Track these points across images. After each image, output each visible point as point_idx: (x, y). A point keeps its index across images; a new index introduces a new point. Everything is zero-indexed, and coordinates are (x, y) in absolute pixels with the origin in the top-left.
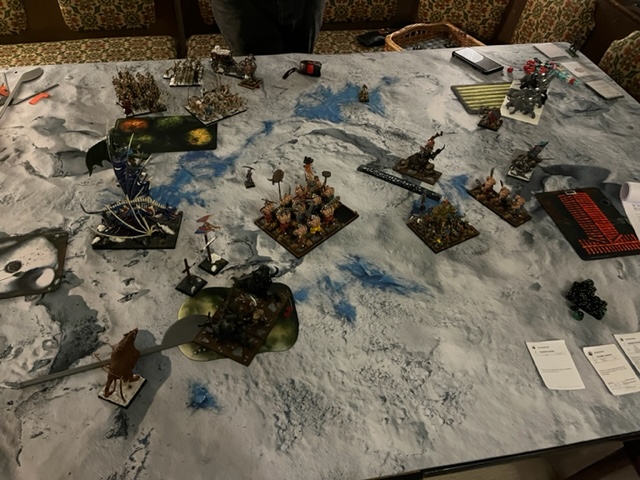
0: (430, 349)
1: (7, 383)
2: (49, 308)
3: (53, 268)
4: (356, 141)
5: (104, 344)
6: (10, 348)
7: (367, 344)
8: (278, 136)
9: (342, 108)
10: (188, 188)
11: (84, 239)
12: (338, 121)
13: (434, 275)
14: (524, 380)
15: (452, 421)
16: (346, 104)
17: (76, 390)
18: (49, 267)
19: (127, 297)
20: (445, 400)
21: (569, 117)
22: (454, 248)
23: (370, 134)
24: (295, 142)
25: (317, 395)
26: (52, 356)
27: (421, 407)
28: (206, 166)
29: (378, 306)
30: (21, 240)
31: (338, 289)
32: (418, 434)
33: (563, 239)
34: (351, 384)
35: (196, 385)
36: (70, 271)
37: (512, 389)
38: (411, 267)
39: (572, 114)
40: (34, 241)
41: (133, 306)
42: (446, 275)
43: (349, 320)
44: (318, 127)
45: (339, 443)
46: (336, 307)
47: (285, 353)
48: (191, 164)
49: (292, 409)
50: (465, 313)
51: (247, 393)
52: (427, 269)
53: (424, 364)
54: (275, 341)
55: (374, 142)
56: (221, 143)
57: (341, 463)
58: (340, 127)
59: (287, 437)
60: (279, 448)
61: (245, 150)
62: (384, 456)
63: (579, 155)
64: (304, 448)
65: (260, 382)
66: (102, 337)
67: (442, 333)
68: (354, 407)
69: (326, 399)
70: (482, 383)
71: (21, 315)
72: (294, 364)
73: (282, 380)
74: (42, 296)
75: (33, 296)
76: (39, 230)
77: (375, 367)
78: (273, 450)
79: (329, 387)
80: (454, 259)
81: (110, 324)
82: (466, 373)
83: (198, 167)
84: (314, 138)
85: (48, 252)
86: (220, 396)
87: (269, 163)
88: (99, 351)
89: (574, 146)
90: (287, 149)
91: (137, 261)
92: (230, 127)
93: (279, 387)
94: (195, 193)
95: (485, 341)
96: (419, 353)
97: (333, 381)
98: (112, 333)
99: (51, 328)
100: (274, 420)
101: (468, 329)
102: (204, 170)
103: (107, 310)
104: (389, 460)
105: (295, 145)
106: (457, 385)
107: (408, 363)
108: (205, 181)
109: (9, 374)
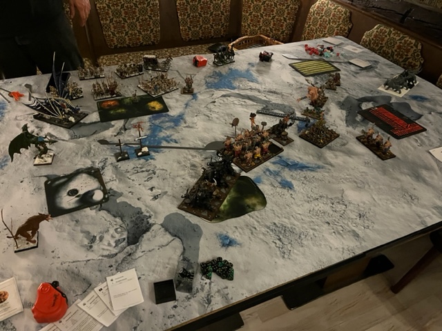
0: (340, 195)
1: (103, 256)
2: (109, 211)
3: (100, 189)
4: (249, 98)
5: (154, 224)
6: (95, 237)
7: (306, 198)
8: (203, 100)
9: (232, 81)
10: (162, 135)
11: (111, 171)
12: (234, 88)
13: (325, 159)
14: (395, 201)
15: (368, 227)
16: (234, 79)
17: (150, 251)
18: (97, 189)
19: (155, 198)
20: (360, 217)
21: (358, 73)
22: (329, 144)
23: (255, 94)
24: (214, 102)
25: (291, 228)
26: (125, 236)
27: (349, 223)
28: (167, 122)
29: (303, 179)
30: (71, 177)
31: (277, 174)
32: (354, 236)
33: (383, 132)
34: (308, 219)
35: (220, 235)
36: (111, 189)
37: (391, 206)
38: (311, 157)
39: (359, 71)
40: (79, 176)
41: (162, 201)
42: (331, 158)
43: (291, 188)
44: (224, 93)
45: (315, 249)
46: (280, 183)
47: (263, 210)
48: (157, 122)
49: (281, 237)
50: (350, 175)
51: (252, 233)
52: (320, 157)
53: (341, 202)
54: (255, 205)
55: (260, 97)
56: (170, 108)
57: (320, 257)
58: (236, 91)
59: (286, 251)
60: (283, 257)
61: (187, 110)
62: (341, 250)
63: (372, 91)
64: (297, 255)
65: (256, 227)
66: (151, 221)
67: (343, 186)
68: (314, 230)
69: (297, 229)
70: (375, 206)
71: (92, 218)
72: (271, 215)
73: (268, 224)
74: (100, 205)
75: (95, 207)
76: (79, 170)
77: (316, 208)
78: (281, 259)
79: (296, 223)
80: (332, 150)
81: (152, 213)
82: (364, 203)
83: (162, 122)
84: (225, 99)
85: (92, 181)
86: (237, 238)
87: (204, 115)
88: (153, 228)
89: (367, 87)
90: (211, 106)
91: (151, 178)
92: (171, 99)
93: (269, 228)
94: (168, 137)
95: (367, 186)
96: (336, 198)
97: (297, 220)
98: (156, 217)
99: (116, 221)
100: (274, 244)
101: (355, 182)
102: (167, 124)
103: (147, 206)
104: (345, 251)
105: (215, 104)
106: (362, 209)
107: (333, 204)
108: (171, 130)
109: (101, 251)
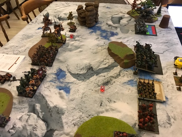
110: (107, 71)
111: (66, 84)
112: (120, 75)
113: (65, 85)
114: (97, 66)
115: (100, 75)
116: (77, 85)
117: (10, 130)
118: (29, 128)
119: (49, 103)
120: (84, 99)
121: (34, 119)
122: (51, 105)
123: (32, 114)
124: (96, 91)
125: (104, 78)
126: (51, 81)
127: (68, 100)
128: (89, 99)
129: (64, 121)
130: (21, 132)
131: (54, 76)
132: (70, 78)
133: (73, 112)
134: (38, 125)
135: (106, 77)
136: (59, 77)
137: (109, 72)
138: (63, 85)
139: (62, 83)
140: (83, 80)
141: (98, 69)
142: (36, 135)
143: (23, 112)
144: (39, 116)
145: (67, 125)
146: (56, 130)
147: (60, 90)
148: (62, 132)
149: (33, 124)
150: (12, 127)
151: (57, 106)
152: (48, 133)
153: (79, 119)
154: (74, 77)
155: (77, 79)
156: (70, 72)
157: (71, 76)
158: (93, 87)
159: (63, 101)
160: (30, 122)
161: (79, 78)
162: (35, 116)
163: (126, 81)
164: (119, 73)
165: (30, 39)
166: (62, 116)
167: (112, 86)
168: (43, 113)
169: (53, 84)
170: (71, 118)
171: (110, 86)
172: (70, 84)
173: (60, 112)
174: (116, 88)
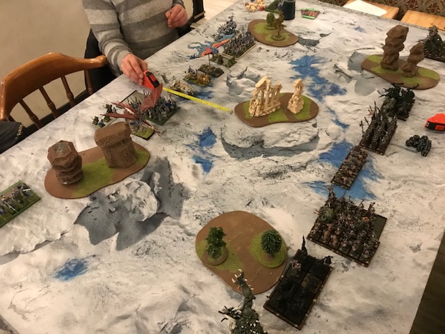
110: (285, 155)
111: (210, 156)
112: (305, 167)
113: (208, 158)
114: (273, 140)
115: (270, 158)
116: (225, 164)
117: (111, 196)
118: (135, 201)
119: (173, 176)
120: (227, 187)
121: (146, 191)
122: (176, 181)
123: (145, 184)
124: (251, 181)
125: (275, 164)
126: (188, 145)
127: (202, 181)
128: (234, 190)
129: (185, 207)
130: (123, 202)
131: (196, 139)
132: (218, 149)
133: (202, 200)
134: (148, 202)
135: (280, 164)
136: (203, 142)
137: (287, 158)
138: (204, 157)
139: (204, 153)
140: (239, 158)
141: (273, 146)
142: (140, 212)
143: (134, 178)
144: (152, 190)
145: (186, 215)
146: (168, 215)
147: (197, 162)
148: (175, 221)
149: (142, 198)
150: (114, 192)
151: (183, 185)
152: (157, 216)
153: (206, 213)
154: (226, 150)
155: (230, 153)
156: (223, 139)
157: (222, 146)
158: (249, 174)
159: (195, 180)
160: (139, 194)
161: (233, 153)
162: (148, 188)
163: (310, 181)
164: (307, 164)
165: (181, 64)
166: (185, 201)
167: (282, 181)
168: (161, 188)
169: (191, 150)
170: (196, 208)
171: (277, 181)
172: (215, 159)
173: (183, 195)
174: (286, 187)
